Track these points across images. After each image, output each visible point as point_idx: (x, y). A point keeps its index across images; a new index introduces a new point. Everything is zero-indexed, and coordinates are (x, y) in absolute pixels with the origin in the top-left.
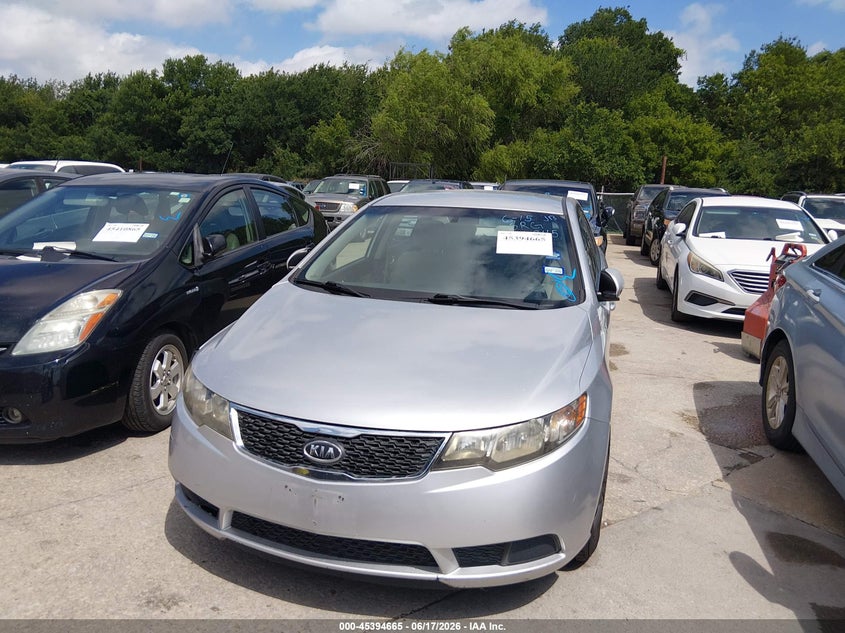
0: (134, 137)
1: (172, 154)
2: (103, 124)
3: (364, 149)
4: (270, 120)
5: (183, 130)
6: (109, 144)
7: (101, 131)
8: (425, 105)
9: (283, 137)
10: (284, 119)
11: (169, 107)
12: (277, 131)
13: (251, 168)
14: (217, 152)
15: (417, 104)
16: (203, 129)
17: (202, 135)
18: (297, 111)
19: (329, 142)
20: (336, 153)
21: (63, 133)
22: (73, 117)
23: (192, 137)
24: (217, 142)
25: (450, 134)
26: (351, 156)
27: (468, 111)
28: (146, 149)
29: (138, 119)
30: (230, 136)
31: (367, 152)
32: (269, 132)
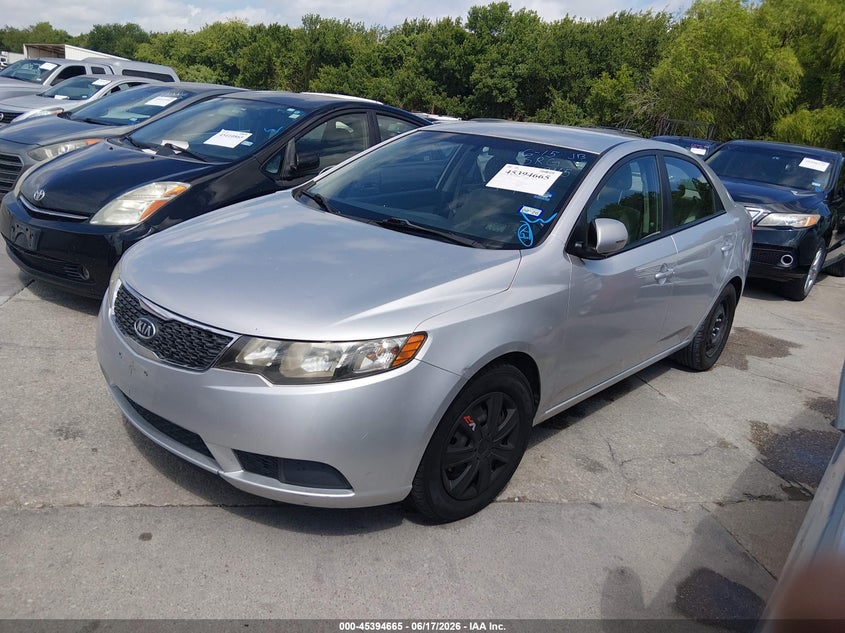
0: (431, 82)
1: (462, 101)
2: (409, 68)
3: (644, 104)
4: (556, 70)
5: (474, 76)
6: (409, 87)
7: (406, 74)
8: (717, 56)
9: (565, 88)
10: (570, 68)
11: (465, 53)
12: (561, 83)
13: (530, 118)
14: (500, 100)
15: (707, 54)
16: (492, 77)
17: (490, 82)
18: (586, 60)
19: (608, 96)
20: (614, 107)
21: (376, 75)
22: (386, 60)
23: (480, 86)
24: (503, 91)
25: (741, 93)
26: (630, 111)
27: (771, 67)
28: (440, 94)
29: (437, 65)
30: (516, 85)
31: (645, 107)
32: (554, 82)
